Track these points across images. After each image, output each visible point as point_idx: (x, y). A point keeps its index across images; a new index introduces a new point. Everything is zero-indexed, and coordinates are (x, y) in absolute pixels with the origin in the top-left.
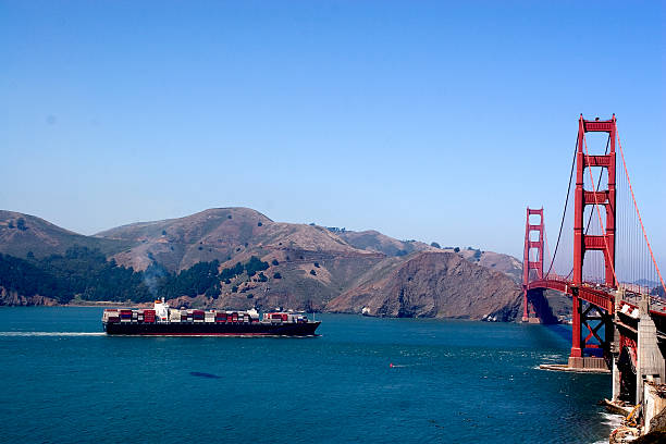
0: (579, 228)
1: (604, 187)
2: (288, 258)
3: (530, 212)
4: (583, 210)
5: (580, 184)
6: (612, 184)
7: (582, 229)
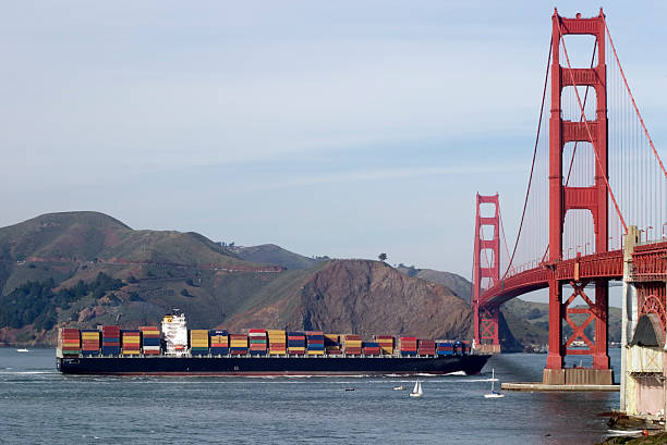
0: (557, 175)
1: (591, 115)
2: (150, 274)
3: (481, 199)
4: (562, 151)
5: (557, 110)
6: (602, 109)
7: (562, 177)
